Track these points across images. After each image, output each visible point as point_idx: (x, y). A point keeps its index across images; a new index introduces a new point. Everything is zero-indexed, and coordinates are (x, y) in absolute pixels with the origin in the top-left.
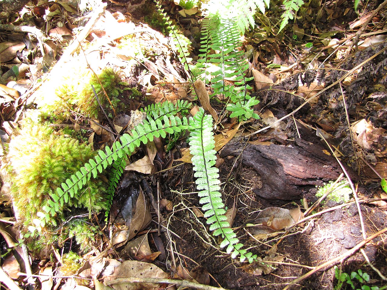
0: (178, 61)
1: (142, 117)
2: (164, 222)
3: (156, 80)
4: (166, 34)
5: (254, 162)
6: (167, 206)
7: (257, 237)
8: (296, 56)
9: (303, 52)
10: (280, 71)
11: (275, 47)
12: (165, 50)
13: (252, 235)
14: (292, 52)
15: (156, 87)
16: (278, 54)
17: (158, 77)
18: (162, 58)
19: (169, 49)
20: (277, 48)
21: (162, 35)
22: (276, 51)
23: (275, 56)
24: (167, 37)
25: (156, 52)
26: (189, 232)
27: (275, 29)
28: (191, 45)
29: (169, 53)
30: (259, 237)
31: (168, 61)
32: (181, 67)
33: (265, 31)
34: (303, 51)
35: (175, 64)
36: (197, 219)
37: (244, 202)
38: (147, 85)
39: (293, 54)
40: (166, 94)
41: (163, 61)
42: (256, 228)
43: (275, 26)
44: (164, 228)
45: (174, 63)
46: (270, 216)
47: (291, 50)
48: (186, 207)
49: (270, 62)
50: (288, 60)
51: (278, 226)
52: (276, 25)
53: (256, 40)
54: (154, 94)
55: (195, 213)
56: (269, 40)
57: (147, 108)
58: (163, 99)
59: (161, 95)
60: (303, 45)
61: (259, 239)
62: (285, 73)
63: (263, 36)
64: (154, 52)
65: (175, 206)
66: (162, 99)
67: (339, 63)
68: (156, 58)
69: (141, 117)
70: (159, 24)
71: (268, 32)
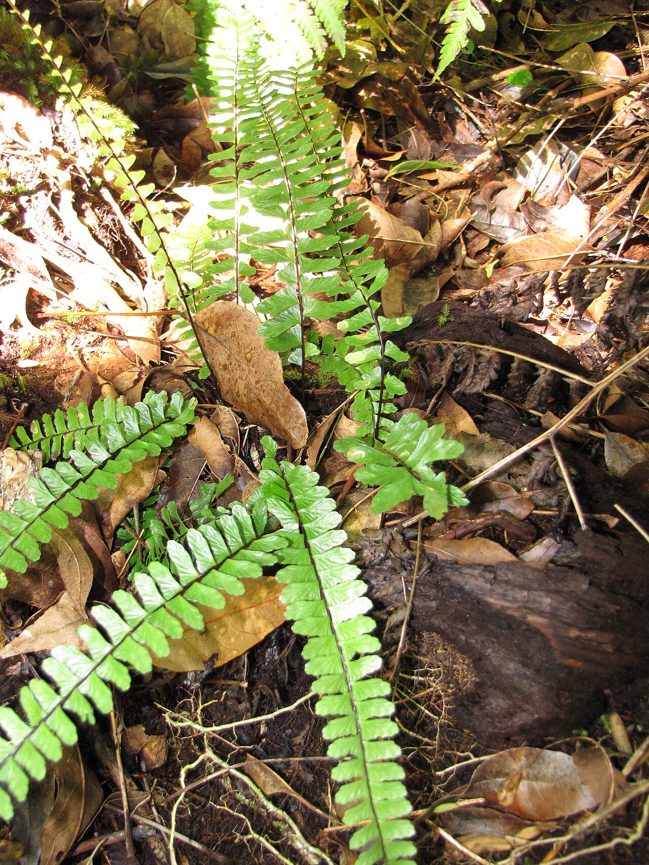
0: (98, 203)
1: (30, 471)
2: (143, 806)
3: (44, 300)
4: (45, 104)
5: (444, 621)
6: (146, 749)
7: (471, 844)
8: (477, 120)
9: (500, 102)
10: (436, 188)
11: (407, 92)
12: (50, 166)
13: (455, 836)
14: (464, 107)
15: (49, 330)
16: (420, 118)
17: (46, 288)
18: (43, 200)
19: (64, 164)
20: (415, 96)
21: (28, 108)
22: (413, 108)
23: (410, 129)
24: (49, 113)
25: (19, 179)
26: (241, 840)
27: (400, 24)
28: (137, 133)
29: (65, 176)
30: (477, 845)
31: (66, 210)
32: (113, 220)
33: (366, 32)
34: (499, 97)
35: (91, 217)
36: (266, 803)
37: (414, 731)
38: (16, 324)
39: (467, 114)
40: (86, 351)
41: (52, 213)
42: (464, 814)
43: (400, 13)
44: (145, 824)
45: (89, 213)
46: (507, 775)
47: (459, 99)
48: (225, 765)
49: (397, 156)
50: (454, 134)
51: (539, 807)
52: (403, 9)
53: (341, 74)
54: (47, 359)
55: (255, 778)
56: (385, 69)
57: (42, 429)
58: (82, 373)
59: (72, 359)
60: (495, 77)
61: (479, 849)
62: (453, 192)
63: (363, 57)
64: (11, 182)
65: (188, 767)
66: (77, 373)
67: (625, 141)
68: (25, 205)
69: (24, 471)
70: (13, 68)
71: (377, 39)
